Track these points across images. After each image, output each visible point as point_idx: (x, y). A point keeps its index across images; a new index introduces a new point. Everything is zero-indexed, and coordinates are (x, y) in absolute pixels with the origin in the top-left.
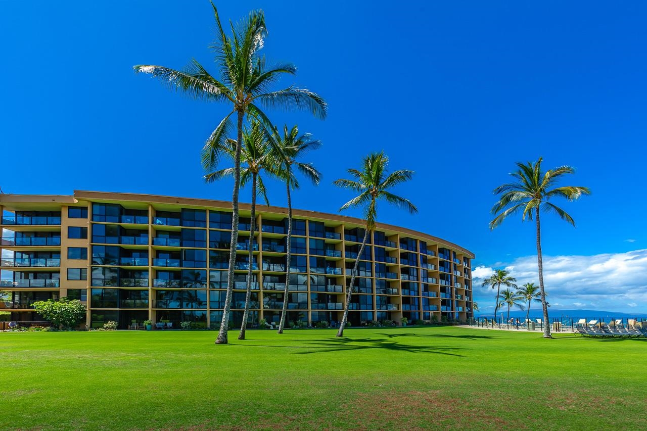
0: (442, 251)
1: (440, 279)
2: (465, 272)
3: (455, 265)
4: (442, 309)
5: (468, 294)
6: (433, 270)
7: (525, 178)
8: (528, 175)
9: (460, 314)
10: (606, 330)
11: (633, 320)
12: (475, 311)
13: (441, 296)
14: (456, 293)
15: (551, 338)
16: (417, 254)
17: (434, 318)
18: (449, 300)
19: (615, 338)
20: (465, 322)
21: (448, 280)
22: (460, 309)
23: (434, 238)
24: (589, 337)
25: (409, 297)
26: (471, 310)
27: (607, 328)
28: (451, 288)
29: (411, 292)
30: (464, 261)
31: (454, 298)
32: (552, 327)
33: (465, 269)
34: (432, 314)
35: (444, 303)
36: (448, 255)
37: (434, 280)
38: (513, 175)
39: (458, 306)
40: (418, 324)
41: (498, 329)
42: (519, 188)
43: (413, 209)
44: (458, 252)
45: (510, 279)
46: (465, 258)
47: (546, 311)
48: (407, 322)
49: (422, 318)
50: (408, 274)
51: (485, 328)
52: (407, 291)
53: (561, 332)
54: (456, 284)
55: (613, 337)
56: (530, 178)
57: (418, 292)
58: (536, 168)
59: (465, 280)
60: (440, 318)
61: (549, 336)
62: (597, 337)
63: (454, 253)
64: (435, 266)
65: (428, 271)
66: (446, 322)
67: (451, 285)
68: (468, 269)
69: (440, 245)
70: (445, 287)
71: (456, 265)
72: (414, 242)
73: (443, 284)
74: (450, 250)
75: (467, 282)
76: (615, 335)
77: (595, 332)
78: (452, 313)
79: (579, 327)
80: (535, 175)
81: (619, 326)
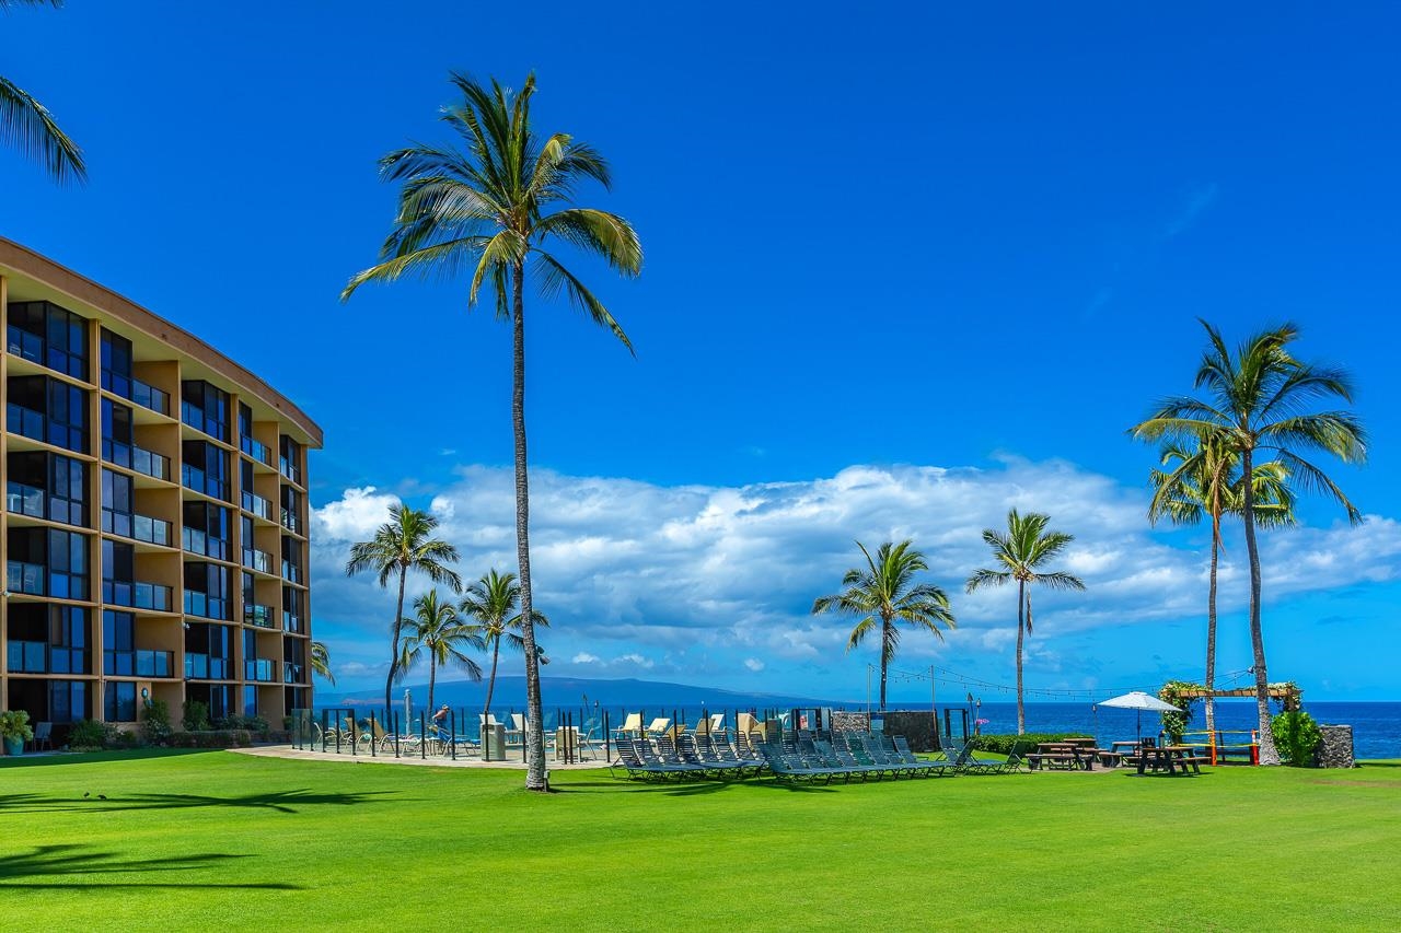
0: (197, 394)
1: (186, 524)
2: (285, 504)
3: (247, 466)
4: (190, 667)
5: (294, 601)
6: (158, 481)
7: (483, 141)
8: (493, 134)
9: (261, 690)
10: (688, 750)
11: (749, 715)
12: (318, 682)
13: (187, 608)
14: (250, 597)
15: (549, 790)
16: (86, 394)
17: (154, 711)
18: (220, 626)
19: (709, 779)
20: (280, 729)
21: (216, 534)
22: (264, 667)
23: (166, 330)
24: (646, 781)
25: (46, 604)
26: (301, 676)
27: (691, 745)
28: (230, 570)
29: (54, 577)
30: (284, 454)
31: (239, 621)
32: (553, 743)
33: (285, 488)
34: (145, 692)
35: (199, 638)
36: (221, 418)
37: (161, 526)
38: (452, 119)
39: (253, 655)
40: (80, 743)
41: (391, 759)
42: (461, 170)
43: (63, 157)
44: (263, 410)
45: (442, 550)
46: (285, 439)
47: (537, 680)
48: (30, 735)
49: (100, 715)
50: (42, 486)
51: (346, 756)
52: (33, 572)
53: (578, 765)
54: (248, 554)
55: (702, 777)
56: (499, 144)
57: (87, 577)
58: (517, 110)
59: (286, 539)
60: (181, 714)
61: (544, 786)
62: (664, 781)
63: (246, 411)
64: (168, 461)
65: (137, 484)
66: (204, 730)
67: (230, 558)
68: (295, 492)
69: (191, 366)
70: (205, 564)
71: (251, 465)
72: (76, 331)
73: (199, 553)
74: (228, 397)
75: (293, 550)
76: (709, 768)
77: (661, 760)
78: (232, 688)
79: (624, 743)
80: (514, 138)
81: (717, 737)
